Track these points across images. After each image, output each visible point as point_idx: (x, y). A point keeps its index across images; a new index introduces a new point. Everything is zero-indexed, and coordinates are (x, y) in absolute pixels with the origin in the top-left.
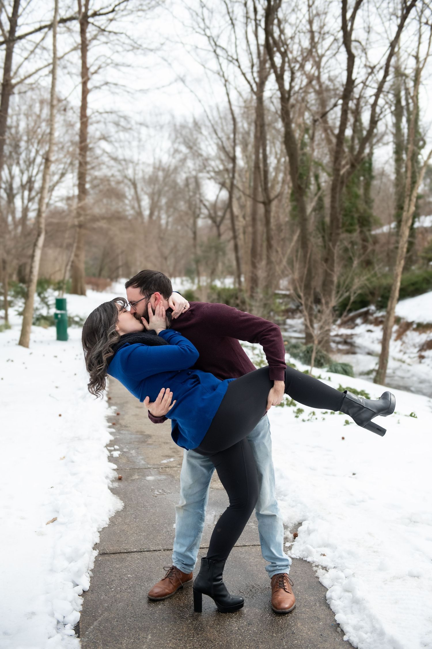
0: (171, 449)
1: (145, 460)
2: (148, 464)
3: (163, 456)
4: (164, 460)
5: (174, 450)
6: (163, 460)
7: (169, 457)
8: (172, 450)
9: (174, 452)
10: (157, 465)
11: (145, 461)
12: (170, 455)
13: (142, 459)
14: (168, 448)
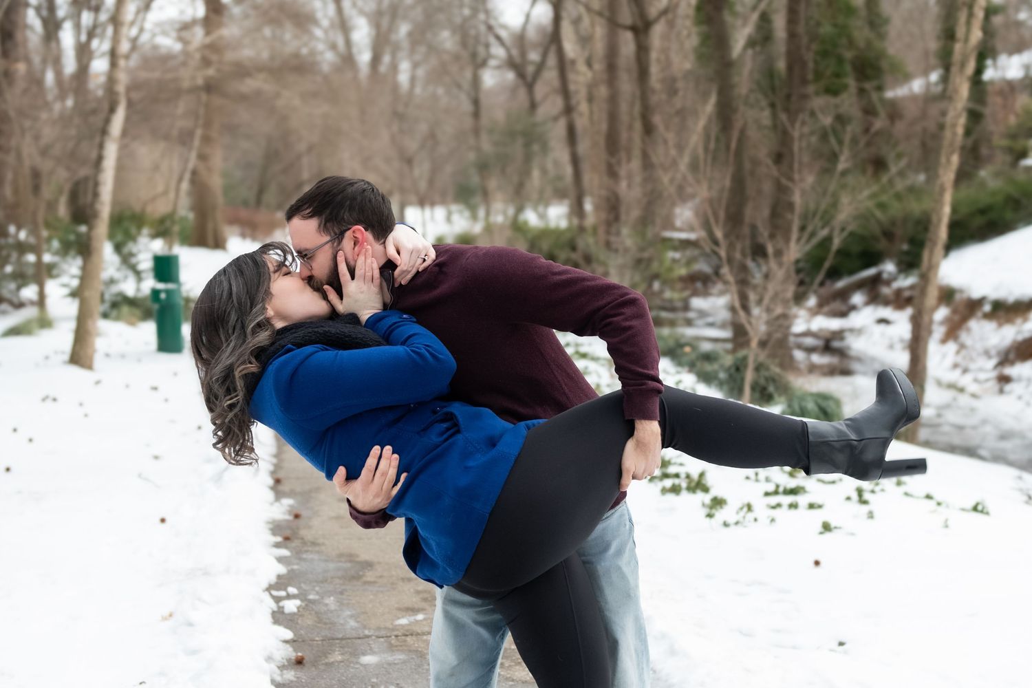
0: (418, 592)
1: (358, 620)
2: (365, 627)
3: (399, 609)
4: (403, 617)
5: (426, 595)
6: (399, 618)
7: (413, 610)
8: (421, 596)
9: (425, 600)
10: (386, 628)
11: (358, 622)
12: (416, 606)
13: (351, 616)
14: (412, 590)
